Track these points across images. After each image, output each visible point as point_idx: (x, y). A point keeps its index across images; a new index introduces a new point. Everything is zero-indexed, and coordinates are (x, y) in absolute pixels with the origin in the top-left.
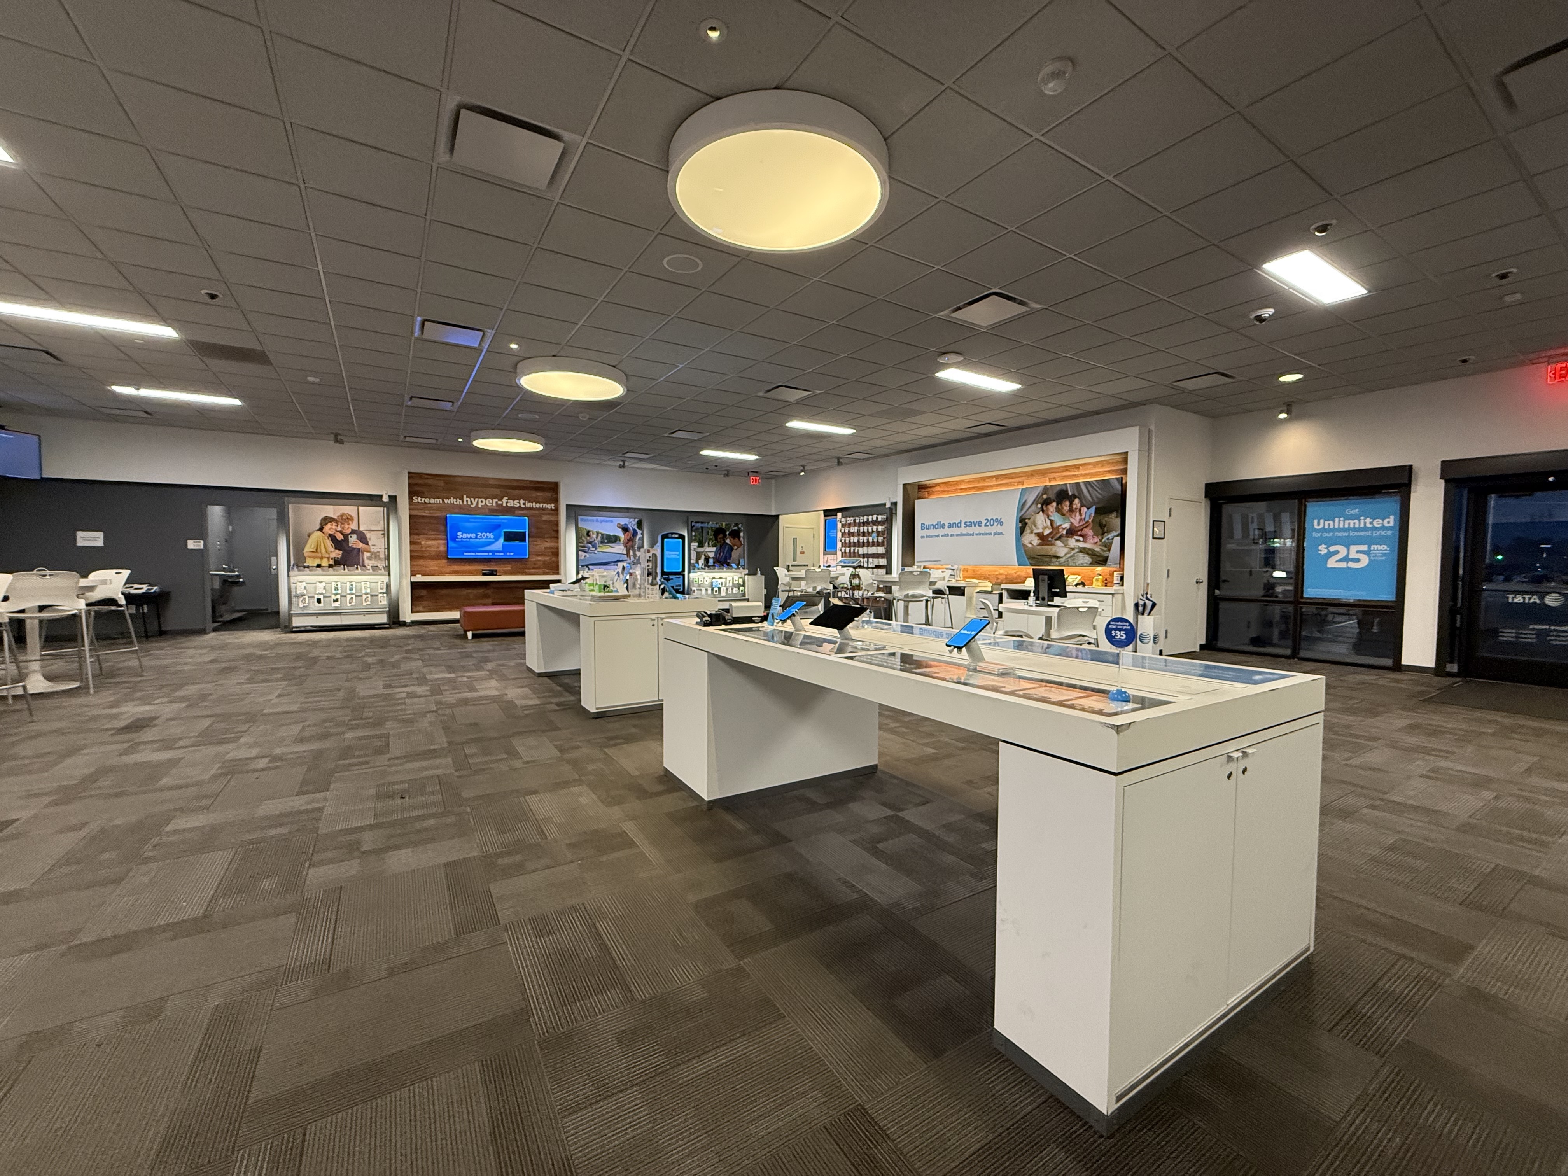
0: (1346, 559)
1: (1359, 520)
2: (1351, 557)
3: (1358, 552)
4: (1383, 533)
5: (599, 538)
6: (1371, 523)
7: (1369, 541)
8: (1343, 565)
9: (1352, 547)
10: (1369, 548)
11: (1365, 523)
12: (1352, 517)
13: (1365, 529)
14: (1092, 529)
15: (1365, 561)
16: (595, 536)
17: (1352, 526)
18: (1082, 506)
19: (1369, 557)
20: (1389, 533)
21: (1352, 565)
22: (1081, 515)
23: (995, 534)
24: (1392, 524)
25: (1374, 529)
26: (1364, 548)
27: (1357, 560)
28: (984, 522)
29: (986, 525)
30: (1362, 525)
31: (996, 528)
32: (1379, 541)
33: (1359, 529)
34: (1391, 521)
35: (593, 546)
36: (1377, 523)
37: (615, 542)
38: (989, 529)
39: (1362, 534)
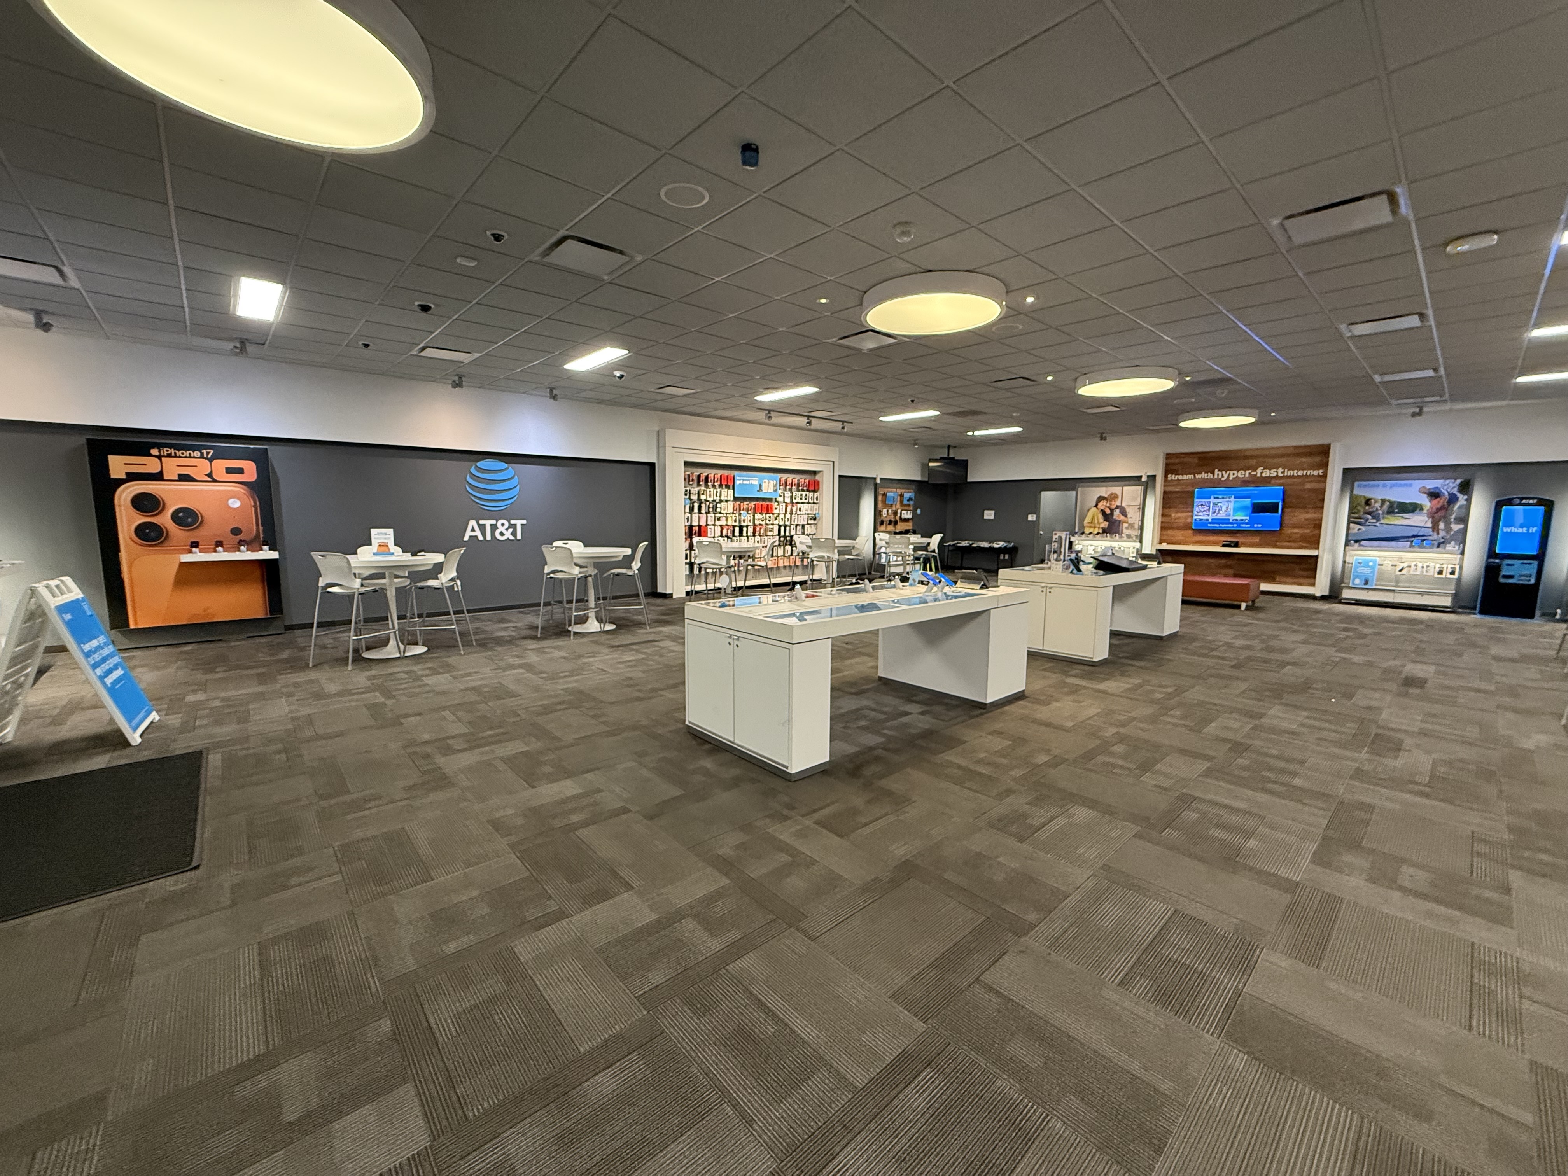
5: (1385, 507)
16: (1378, 505)
35: (1373, 518)
37: (1413, 511)
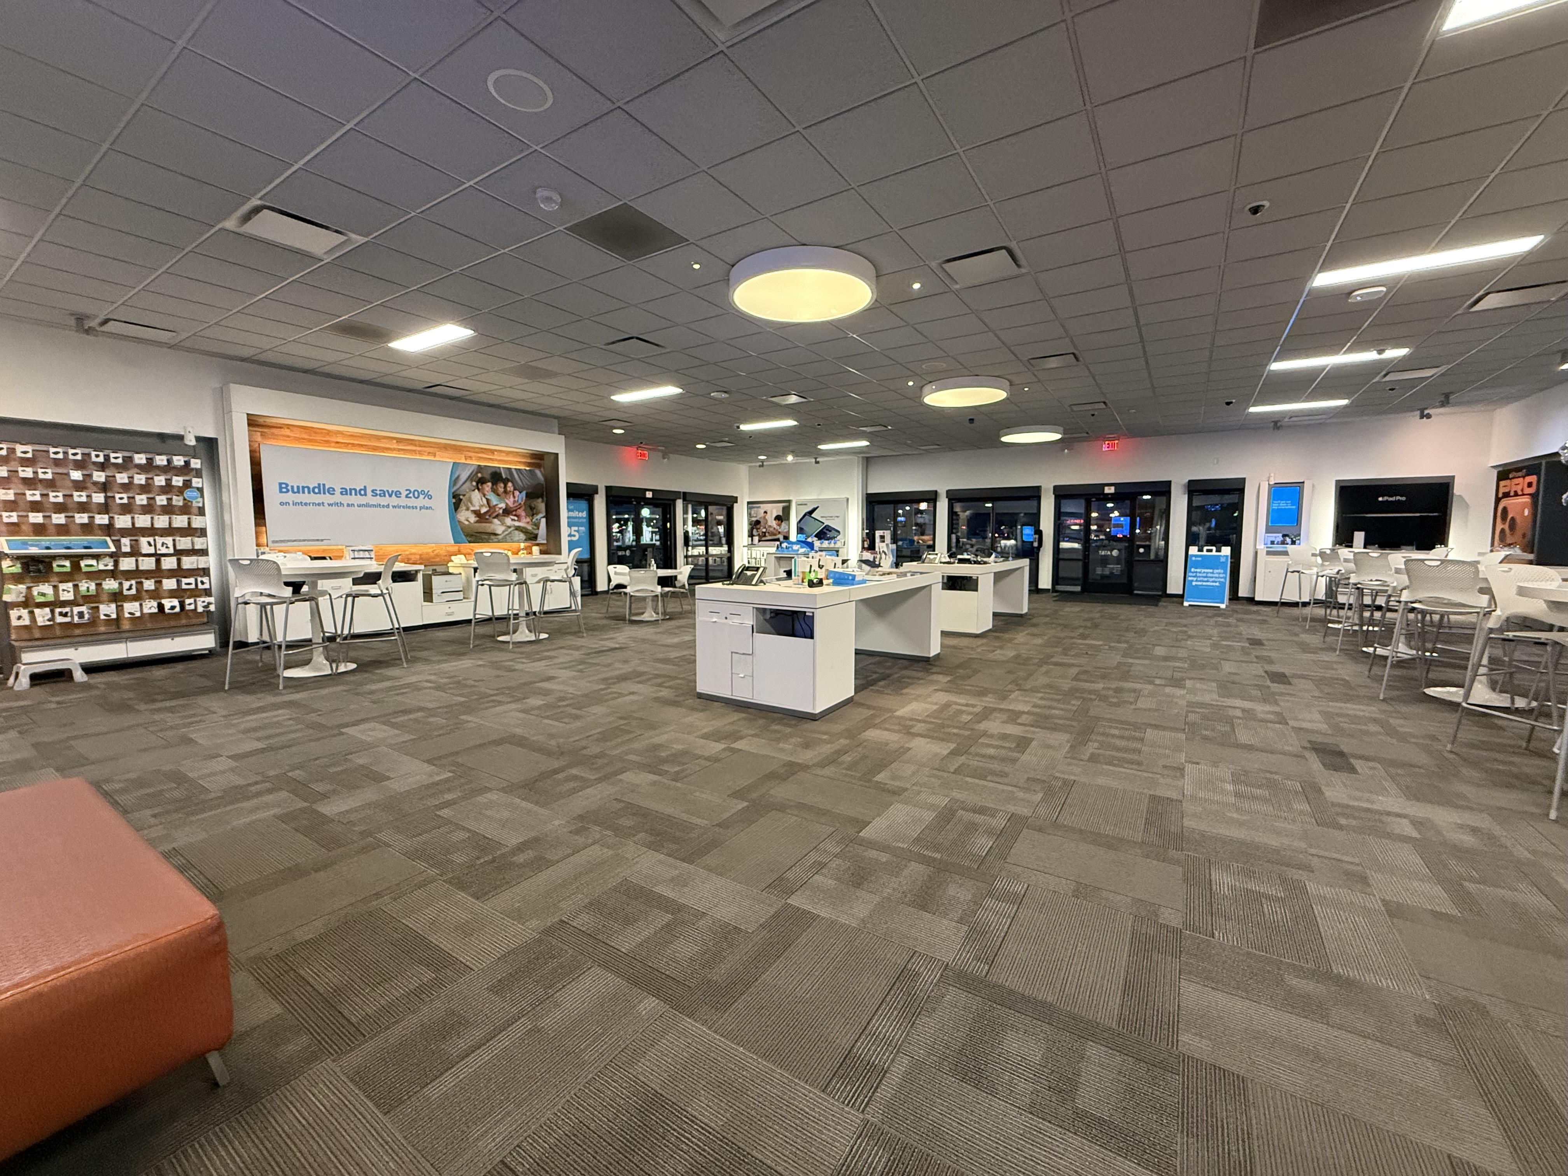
2: (573, 534)
7: (577, 524)
14: (524, 510)
15: (576, 536)
18: (515, 489)
20: (584, 521)
22: (514, 497)
23: (421, 508)
24: (585, 516)
25: (577, 518)
26: (576, 528)
28: (404, 493)
29: (407, 496)
31: (422, 501)
36: (578, 515)
38: (412, 502)
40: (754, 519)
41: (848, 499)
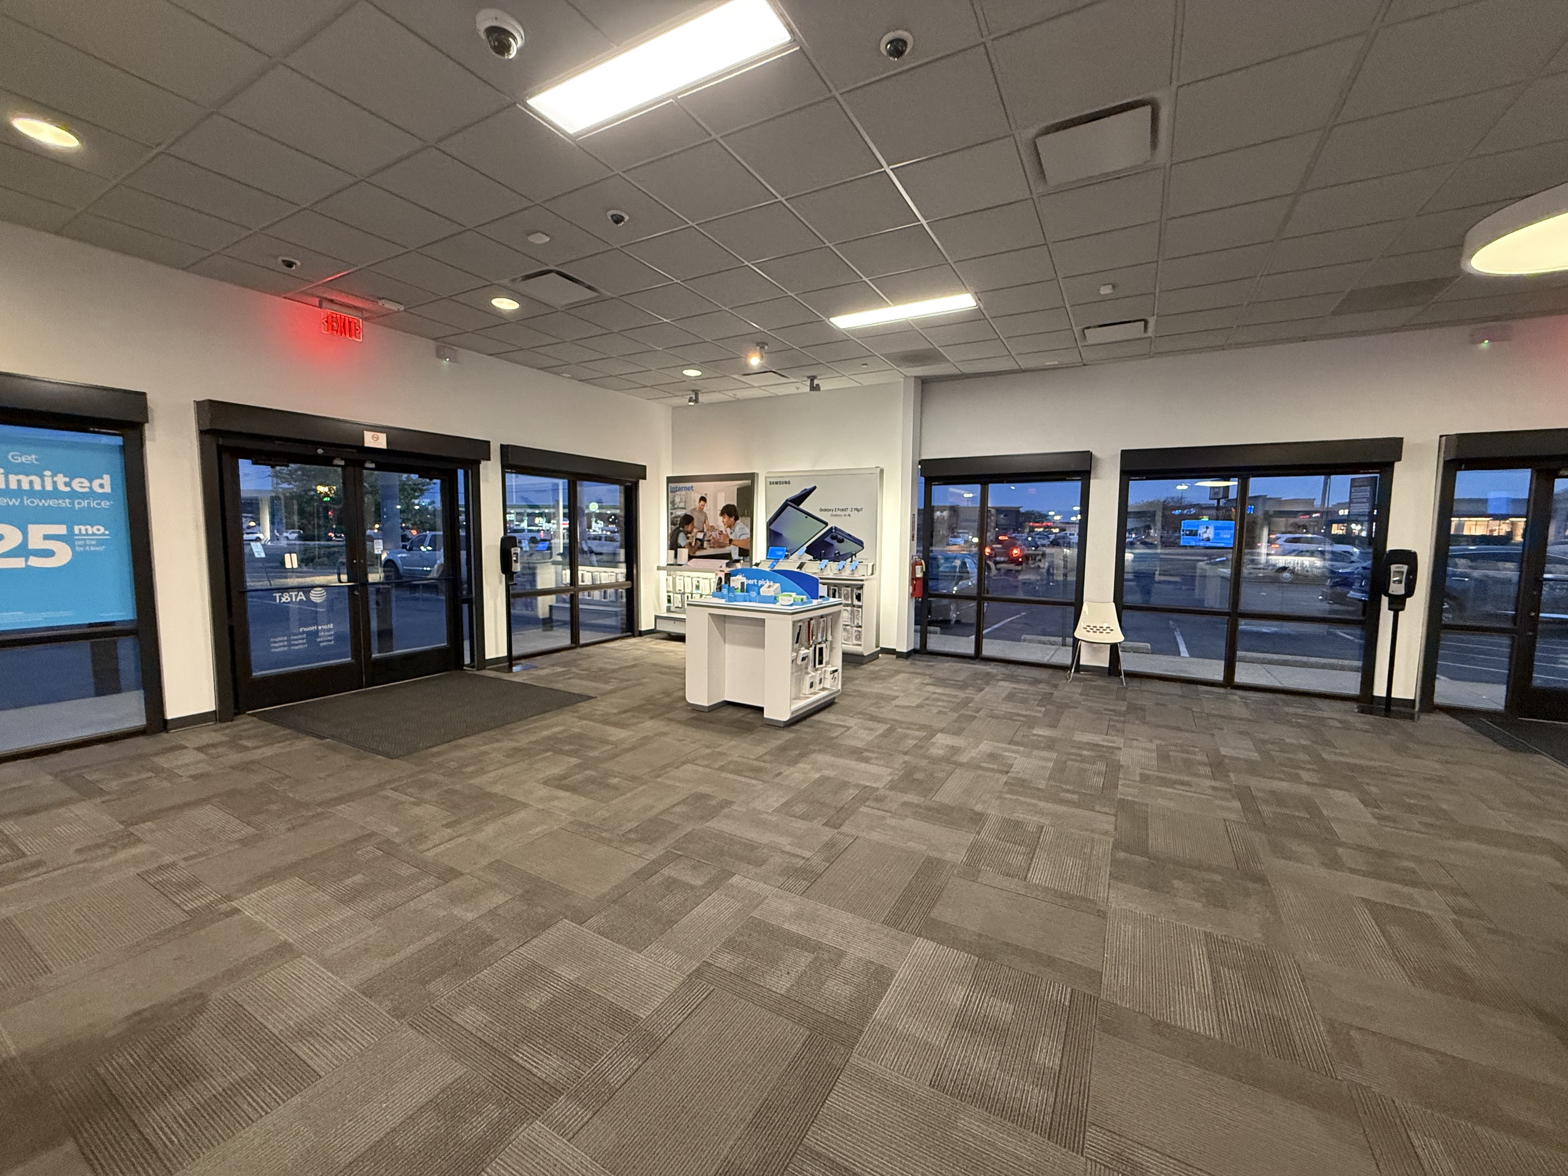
0: (22, 551)
1: (42, 477)
2: (31, 546)
3: (47, 537)
4: (94, 504)
6: (67, 484)
7: (69, 518)
8: (18, 563)
9: (31, 528)
10: (70, 530)
11: (55, 483)
12: (24, 469)
13: (56, 493)
15: (63, 555)
17: (26, 486)
19: (73, 547)
20: (105, 504)
21: (34, 562)
24: (108, 489)
25: (73, 495)
26: (62, 530)
27: (50, 553)
30: (49, 487)
32: (89, 517)
33: (43, 494)
34: (105, 484)
36: (80, 485)
39: (52, 503)
40: (681, 513)
41: (882, 471)
